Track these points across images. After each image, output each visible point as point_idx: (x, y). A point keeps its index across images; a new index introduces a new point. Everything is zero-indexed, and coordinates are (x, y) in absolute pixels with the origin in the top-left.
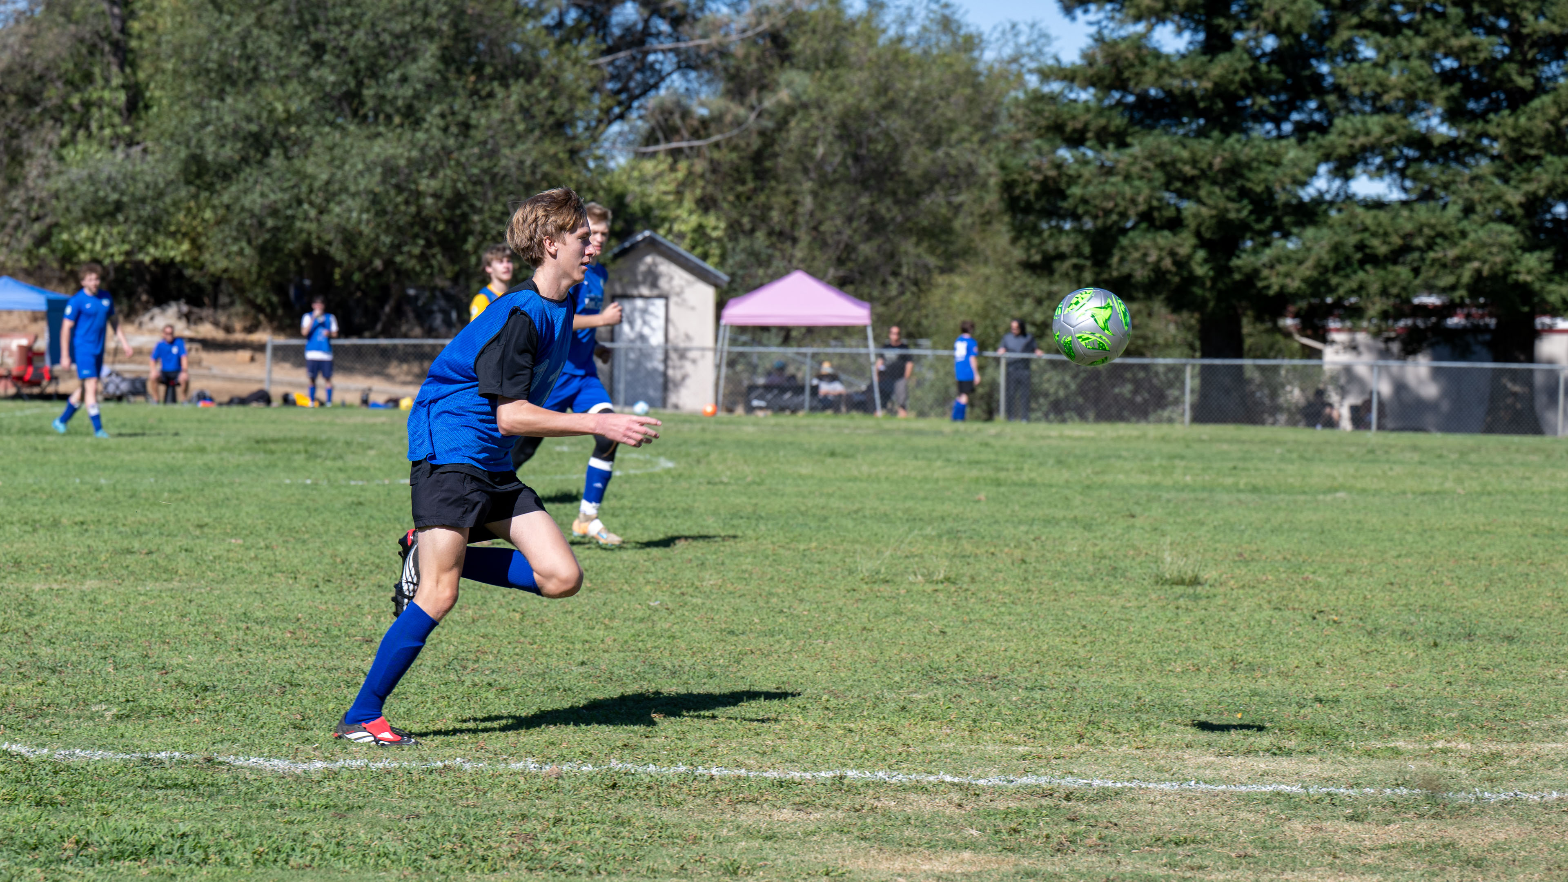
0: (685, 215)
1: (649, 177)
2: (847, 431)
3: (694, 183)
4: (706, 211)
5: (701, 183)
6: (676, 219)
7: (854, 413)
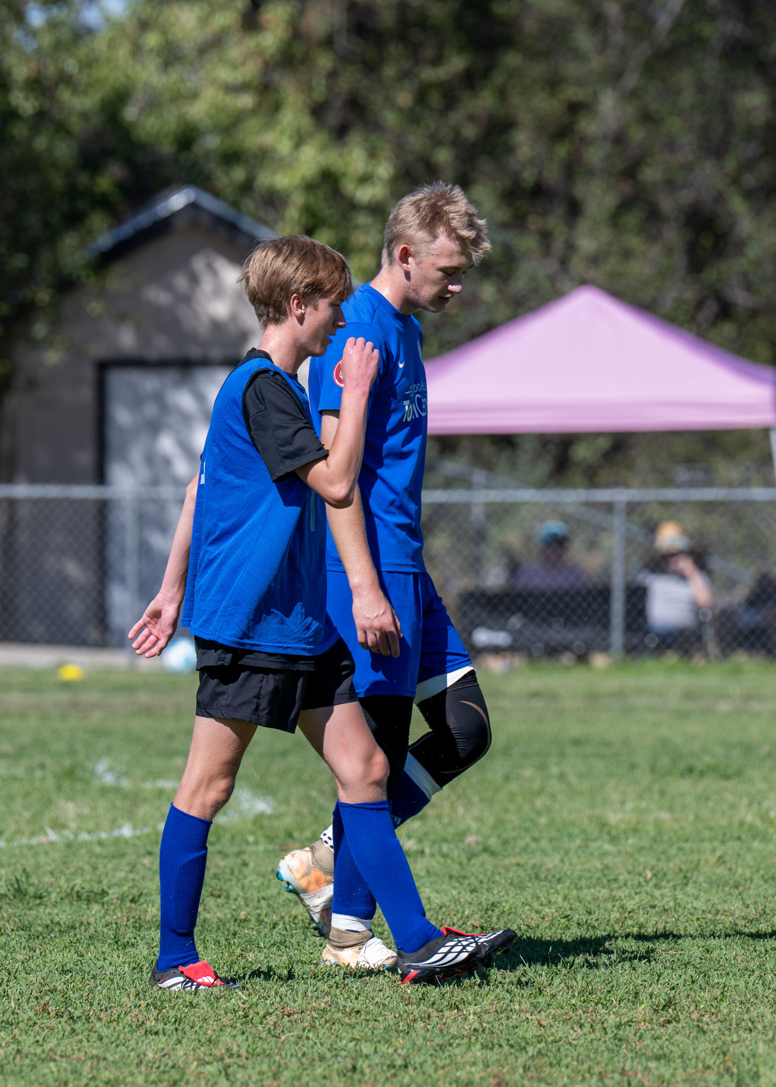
0: (284, 146)
1: (188, 48)
2: (723, 706)
3: (306, 60)
4: (341, 133)
5: (325, 61)
6: (264, 156)
7: (741, 658)
